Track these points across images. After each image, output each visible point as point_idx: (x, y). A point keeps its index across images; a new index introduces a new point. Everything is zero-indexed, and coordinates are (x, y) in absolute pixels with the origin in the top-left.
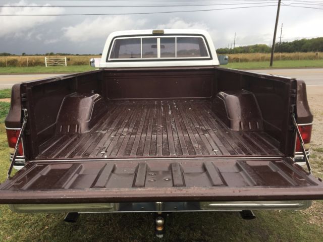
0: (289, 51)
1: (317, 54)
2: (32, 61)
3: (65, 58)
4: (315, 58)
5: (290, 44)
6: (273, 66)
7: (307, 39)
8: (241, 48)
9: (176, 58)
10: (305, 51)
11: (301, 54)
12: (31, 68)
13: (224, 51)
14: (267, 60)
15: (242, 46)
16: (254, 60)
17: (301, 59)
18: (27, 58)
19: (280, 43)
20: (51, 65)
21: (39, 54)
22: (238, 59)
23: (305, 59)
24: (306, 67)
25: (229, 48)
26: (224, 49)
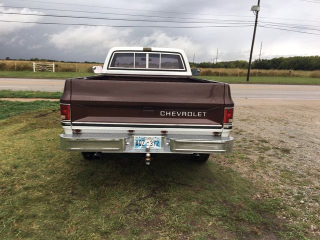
0: (268, 68)
1: (290, 72)
2: (20, 65)
3: (54, 64)
4: (289, 75)
5: (269, 61)
6: (250, 81)
7: (285, 57)
8: (223, 63)
9: (160, 69)
10: (281, 69)
11: (276, 71)
12: (20, 72)
13: (207, 65)
14: (244, 75)
15: (224, 61)
16: (233, 75)
17: (276, 76)
18: (16, 63)
19: (260, 60)
20: (39, 71)
21: (22, 59)
22: (219, 73)
23: (280, 75)
24: (279, 83)
25: (212, 63)
26: (207, 63)
